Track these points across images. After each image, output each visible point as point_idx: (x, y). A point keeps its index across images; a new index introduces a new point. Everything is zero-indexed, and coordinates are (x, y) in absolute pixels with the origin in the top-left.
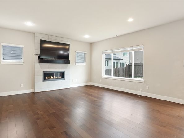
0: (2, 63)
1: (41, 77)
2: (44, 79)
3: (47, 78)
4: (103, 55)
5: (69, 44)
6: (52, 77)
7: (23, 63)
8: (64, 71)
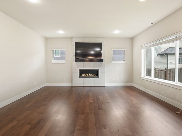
0: (52, 63)
1: (78, 74)
2: (80, 76)
3: (82, 75)
4: (143, 51)
5: (102, 43)
6: (87, 74)
7: (65, 63)
8: (99, 69)
